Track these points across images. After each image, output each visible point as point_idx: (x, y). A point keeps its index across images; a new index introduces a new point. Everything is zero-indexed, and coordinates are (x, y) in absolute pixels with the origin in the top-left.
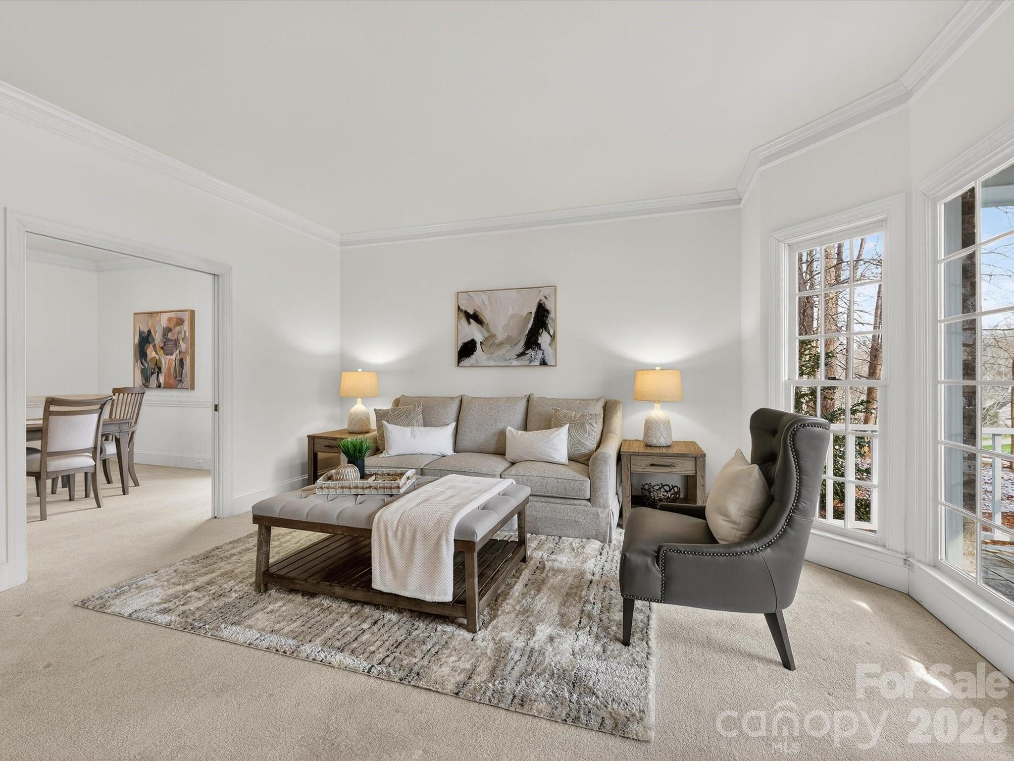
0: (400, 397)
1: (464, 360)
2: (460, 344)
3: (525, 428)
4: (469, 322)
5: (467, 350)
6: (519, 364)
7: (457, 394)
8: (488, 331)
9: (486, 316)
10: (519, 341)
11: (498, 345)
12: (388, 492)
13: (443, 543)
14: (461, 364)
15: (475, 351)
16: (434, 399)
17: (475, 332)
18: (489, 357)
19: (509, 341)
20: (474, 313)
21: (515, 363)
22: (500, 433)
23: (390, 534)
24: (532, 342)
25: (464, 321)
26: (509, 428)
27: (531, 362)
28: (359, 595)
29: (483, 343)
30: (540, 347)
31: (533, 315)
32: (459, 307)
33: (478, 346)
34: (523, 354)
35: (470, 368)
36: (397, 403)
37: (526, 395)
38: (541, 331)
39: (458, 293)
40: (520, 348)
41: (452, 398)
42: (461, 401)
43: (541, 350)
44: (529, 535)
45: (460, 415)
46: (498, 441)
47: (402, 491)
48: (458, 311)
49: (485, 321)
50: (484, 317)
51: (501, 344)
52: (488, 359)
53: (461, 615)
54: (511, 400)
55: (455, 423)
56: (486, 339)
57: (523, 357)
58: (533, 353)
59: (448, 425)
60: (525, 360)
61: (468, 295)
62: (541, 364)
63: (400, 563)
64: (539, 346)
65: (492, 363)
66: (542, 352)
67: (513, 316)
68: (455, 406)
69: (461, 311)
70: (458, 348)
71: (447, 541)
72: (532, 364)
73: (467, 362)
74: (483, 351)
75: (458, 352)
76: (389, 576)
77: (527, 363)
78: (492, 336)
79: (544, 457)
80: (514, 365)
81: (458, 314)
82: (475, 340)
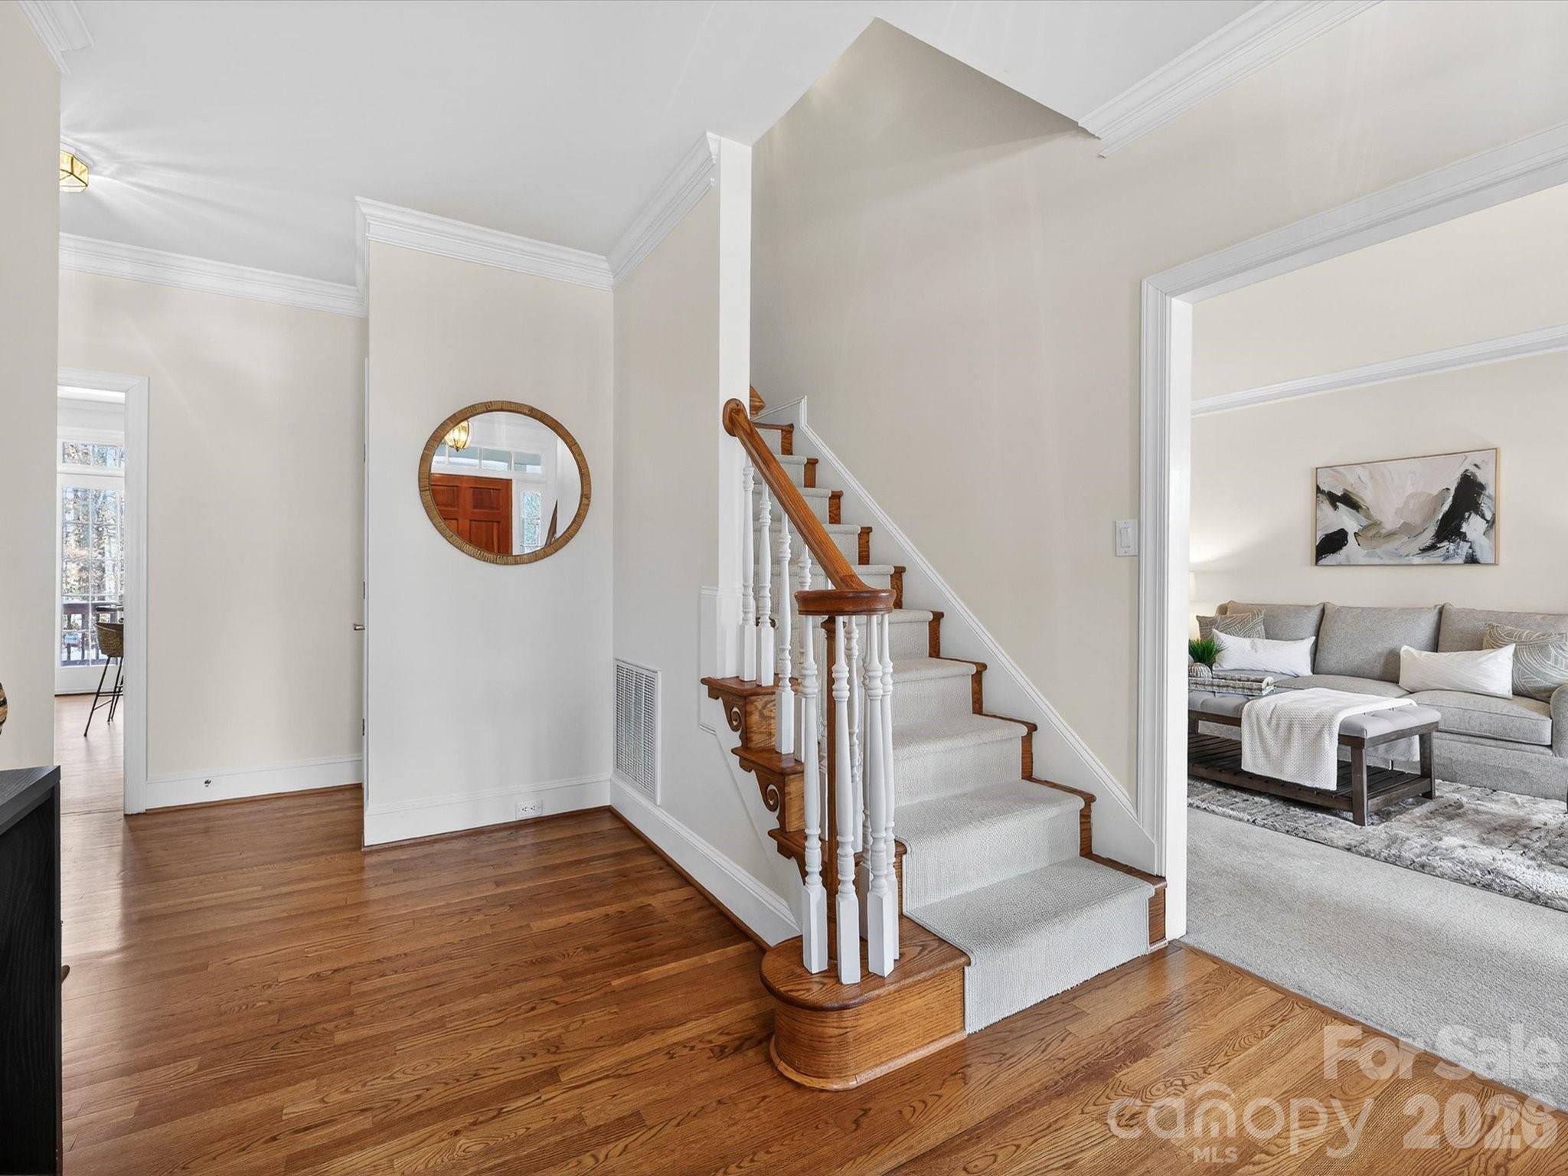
0: (1228, 603)
1: (1325, 557)
2: (1320, 535)
3: (1435, 646)
4: (1335, 507)
5: (1331, 544)
6: (1425, 561)
7: (1317, 600)
8: (1368, 516)
9: (1366, 495)
10: (1424, 530)
11: (1384, 537)
12: (1247, 692)
13: (1326, 737)
14: (1320, 562)
15: (1346, 545)
16: (1280, 607)
17: (1346, 520)
18: (1368, 553)
19: (1408, 530)
20: (1344, 494)
21: (1417, 560)
22: (1390, 652)
23: (1264, 723)
24: (1449, 528)
25: (1326, 506)
26: (1405, 648)
27: (1447, 558)
28: (1224, 778)
29: (1360, 534)
30: (1465, 536)
31: (1452, 492)
32: (1318, 487)
33: (1351, 538)
34: (1432, 547)
35: (1336, 568)
36: (1223, 610)
37: (1436, 606)
38: (1467, 514)
39: (1317, 469)
40: (1427, 538)
41: (1308, 607)
42: (1323, 611)
43: (1467, 541)
44: (1438, 781)
45: (1322, 627)
46: (1386, 664)
47: (1264, 693)
48: (1317, 493)
49: (1361, 503)
50: (1360, 498)
51: (1391, 535)
52: (1368, 555)
53: (1346, 808)
54: (1411, 612)
55: (1314, 638)
56: (1365, 528)
57: (1432, 552)
58: (1452, 546)
59: (1302, 639)
60: (1435, 556)
61: (1333, 470)
62: (1466, 562)
63: (1274, 749)
64: (1463, 537)
65: (1377, 561)
66: (1469, 544)
67: (1412, 496)
68: (1313, 617)
69: (1322, 492)
70: (1316, 542)
71: (1331, 734)
72: (1447, 562)
73: (1331, 559)
74: (1359, 545)
75: (1317, 546)
76: (1261, 761)
77: (1440, 560)
78: (1376, 524)
79: (1467, 686)
80: (1415, 563)
81: (1317, 497)
82: (1346, 529)
